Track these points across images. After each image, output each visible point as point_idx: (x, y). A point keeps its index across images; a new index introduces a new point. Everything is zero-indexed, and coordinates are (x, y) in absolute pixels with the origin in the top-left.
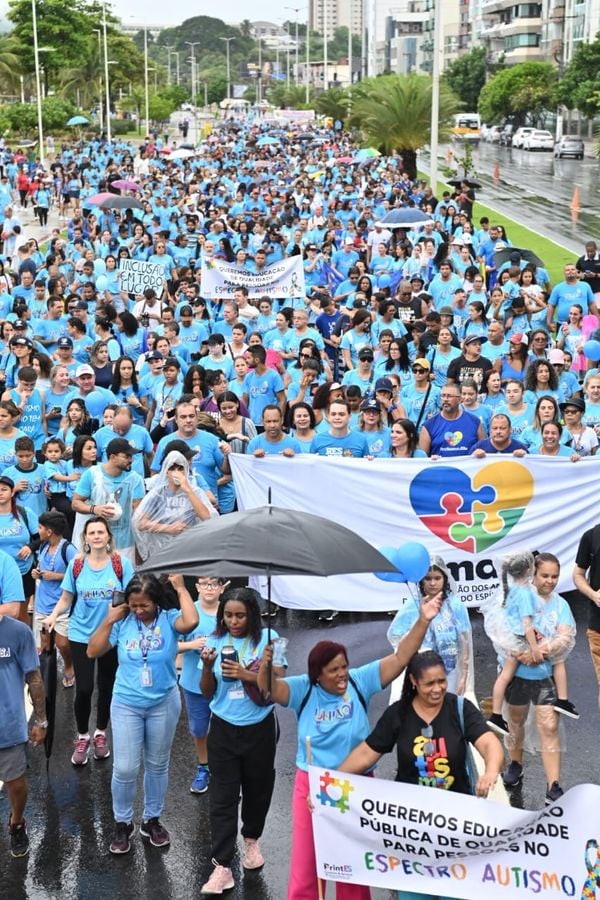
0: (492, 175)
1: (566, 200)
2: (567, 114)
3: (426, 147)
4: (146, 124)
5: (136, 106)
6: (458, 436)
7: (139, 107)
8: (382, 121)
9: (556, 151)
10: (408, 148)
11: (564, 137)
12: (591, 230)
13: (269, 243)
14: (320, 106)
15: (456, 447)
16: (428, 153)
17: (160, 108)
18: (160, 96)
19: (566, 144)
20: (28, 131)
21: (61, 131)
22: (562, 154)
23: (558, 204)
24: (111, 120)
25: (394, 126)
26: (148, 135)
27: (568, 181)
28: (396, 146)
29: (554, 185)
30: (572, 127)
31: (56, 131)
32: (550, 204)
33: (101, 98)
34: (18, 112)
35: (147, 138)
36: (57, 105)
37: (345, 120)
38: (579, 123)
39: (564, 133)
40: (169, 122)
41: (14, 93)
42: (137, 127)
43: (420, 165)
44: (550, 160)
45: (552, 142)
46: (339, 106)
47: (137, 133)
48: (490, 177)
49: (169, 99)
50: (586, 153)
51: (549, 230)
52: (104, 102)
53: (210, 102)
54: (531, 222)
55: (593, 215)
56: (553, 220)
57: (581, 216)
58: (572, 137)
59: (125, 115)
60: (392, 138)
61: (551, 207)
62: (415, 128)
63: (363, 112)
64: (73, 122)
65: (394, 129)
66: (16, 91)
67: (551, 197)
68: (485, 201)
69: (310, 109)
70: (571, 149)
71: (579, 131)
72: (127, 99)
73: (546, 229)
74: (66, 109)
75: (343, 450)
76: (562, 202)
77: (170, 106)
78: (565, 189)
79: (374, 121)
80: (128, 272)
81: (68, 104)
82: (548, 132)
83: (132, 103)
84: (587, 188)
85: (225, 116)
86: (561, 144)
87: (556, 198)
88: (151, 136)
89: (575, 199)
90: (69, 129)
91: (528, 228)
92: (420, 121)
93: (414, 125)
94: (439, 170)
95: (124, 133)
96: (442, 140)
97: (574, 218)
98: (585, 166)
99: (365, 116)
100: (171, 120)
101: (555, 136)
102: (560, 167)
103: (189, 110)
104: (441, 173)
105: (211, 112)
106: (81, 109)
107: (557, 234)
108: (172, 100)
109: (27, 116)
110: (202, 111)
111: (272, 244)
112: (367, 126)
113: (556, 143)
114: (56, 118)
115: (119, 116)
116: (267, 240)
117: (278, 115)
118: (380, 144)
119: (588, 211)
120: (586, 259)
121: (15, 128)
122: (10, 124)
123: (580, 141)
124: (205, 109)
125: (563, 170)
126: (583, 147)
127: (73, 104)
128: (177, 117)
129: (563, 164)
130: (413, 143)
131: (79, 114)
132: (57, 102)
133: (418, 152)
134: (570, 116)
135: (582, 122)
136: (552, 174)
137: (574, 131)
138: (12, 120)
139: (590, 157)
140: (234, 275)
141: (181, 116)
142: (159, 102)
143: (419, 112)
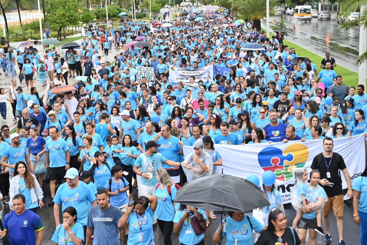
0: (292, 28)
1: (324, 37)
2: (323, 2)
3: (265, 18)
4: (150, 14)
5: (146, 7)
6: (278, 132)
7: (147, 7)
8: (246, 8)
9: (319, 18)
10: (257, 19)
11: (322, 12)
12: (335, 50)
13: (199, 58)
14: (221, 3)
15: (277, 137)
16: (265, 20)
17: (156, 7)
18: (156, 2)
19: (323, 14)
20: (103, 19)
21: (116, 18)
22: (321, 19)
23: (321, 39)
24: (136, 13)
25: (251, 10)
26: (151, 18)
27: (324, 30)
28: (252, 19)
29: (318, 31)
30: (325, 8)
31: (114, 18)
32: (317, 40)
33: (132, 5)
34: (99, 12)
35: (151, 20)
36: (114, 8)
37: (231, 9)
38: (328, 6)
39: (322, 10)
40: (160, 13)
41: (98, 4)
42: (147, 15)
43: (262, 26)
44: (316, 21)
45: (317, 14)
46: (228, 3)
47: (147, 17)
48: (291, 29)
49: (159, 4)
50: (331, 18)
51: (317, 50)
52: (133, 6)
53: (176, 4)
54: (309, 47)
55: (336, 43)
56: (319, 46)
57: (330, 44)
58: (325, 11)
59: (142, 11)
60: (250, 15)
61: (318, 41)
62: (260, 10)
63: (238, 5)
64: (121, 14)
65: (251, 11)
66: (99, 3)
67: (317, 37)
68: (290, 39)
69: (216, 5)
70: (325, 16)
71: (328, 9)
72: (142, 4)
73: (316, 50)
74: (118, 9)
75: (227, 141)
76: (322, 39)
77: (160, 6)
78: (323, 33)
79: (243, 8)
80: (139, 72)
81: (119, 7)
82: (315, 10)
83: (145, 6)
84: (332, 32)
85: (182, 9)
86: (321, 15)
87: (320, 37)
88: (152, 18)
89: (328, 37)
90: (119, 17)
91: (308, 50)
92: (262, 8)
93: (259, 9)
94: (270, 27)
95: (142, 18)
96: (271, 15)
97: (328, 45)
98: (331, 23)
99: (239, 7)
100: (161, 12)
101: (318, 12)
102: (321, 24)
103: (168, 7)
104: (271, 29)
105: (176, 8)
106: (124, 9)
107: (320, 52)
108: (161, 4)
109: (103, 13)
110: (173, 8)
111: (201, 59)
112: (240, 10)
113: (319, 14)
114: (114, 13)
115: (140, 11)
116: (199, 57)
117: (203, 7)
118: (245, 18)
119: (334, 42)
120: (326, 59)
121: (98, 18)
122: (95, 16)
123: (329, 13)
124: (175, 7)
125: (322, 25)
126: (330, 15)
127: (121, 7)
128: (163, 11)
129: (322, 23)
130: (259, 17)
131: (123, 11)
132: (114, 7)
133: (261, 20)
134: (324, 3)
135: (329, 5)
136: (318, 27)
137: (326, 9)
138: (96, 15)
139: (333, 20)
140: (184, 71)
141: (165, 10)
142: (155, 5)
143: (261, 4)
